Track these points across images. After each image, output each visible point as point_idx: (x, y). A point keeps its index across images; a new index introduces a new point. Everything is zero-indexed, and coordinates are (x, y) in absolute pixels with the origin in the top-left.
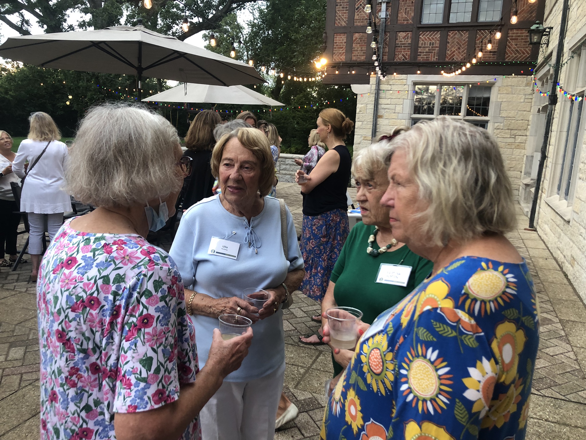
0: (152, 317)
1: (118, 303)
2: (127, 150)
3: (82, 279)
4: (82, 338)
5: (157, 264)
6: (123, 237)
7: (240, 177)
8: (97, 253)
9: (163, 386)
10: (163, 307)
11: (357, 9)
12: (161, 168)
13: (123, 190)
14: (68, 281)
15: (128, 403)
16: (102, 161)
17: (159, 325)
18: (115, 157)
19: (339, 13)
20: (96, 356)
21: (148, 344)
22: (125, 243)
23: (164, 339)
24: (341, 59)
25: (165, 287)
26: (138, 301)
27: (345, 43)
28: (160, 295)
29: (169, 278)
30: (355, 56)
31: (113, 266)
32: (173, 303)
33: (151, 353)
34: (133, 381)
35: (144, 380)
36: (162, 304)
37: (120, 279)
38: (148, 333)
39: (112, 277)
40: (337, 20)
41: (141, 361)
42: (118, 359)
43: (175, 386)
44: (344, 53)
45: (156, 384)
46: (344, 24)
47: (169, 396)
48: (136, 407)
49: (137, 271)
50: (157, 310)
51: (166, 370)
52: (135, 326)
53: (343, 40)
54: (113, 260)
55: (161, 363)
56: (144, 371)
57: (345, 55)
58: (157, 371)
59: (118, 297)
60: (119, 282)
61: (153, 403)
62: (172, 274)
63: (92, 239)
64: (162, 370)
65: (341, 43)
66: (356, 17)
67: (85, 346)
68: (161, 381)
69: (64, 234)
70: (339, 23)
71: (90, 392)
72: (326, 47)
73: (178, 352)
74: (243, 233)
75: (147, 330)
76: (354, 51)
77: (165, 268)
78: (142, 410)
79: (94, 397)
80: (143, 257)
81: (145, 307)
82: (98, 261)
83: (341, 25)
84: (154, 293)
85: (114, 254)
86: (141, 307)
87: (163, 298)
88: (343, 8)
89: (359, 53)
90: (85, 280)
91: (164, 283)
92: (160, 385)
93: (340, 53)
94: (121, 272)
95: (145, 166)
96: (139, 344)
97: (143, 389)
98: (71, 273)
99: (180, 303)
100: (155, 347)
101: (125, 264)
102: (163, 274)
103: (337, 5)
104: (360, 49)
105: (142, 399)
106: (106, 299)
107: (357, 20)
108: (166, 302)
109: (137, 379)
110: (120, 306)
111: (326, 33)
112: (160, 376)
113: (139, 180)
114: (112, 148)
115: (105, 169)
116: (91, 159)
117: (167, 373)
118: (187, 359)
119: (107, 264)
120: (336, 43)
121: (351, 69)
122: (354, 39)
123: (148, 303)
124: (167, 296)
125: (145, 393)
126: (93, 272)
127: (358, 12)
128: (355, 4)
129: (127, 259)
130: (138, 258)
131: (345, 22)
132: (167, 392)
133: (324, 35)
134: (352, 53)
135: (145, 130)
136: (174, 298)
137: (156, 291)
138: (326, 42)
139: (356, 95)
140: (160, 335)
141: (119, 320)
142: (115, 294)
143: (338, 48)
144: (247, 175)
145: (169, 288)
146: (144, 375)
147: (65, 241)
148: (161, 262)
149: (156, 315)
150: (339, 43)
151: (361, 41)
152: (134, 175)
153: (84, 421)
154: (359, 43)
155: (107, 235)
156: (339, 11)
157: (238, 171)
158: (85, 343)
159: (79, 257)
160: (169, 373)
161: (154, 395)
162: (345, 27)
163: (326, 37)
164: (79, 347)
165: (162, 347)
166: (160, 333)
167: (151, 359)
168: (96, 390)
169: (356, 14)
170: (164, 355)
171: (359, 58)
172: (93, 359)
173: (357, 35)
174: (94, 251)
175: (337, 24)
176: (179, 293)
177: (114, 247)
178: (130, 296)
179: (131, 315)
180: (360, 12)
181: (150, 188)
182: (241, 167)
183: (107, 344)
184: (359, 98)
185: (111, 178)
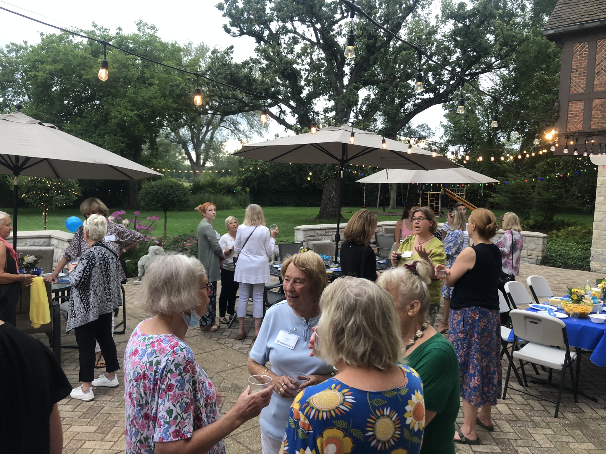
0: (173, 385)
1: (157, 377)
2: (170, 282)
3: (140, 362)
4: (140, 397)
5: (177, 354)
6: (162, 337)
7: (293, 289)
8: (147, 347)
9: (180, 428)
10: (180, 379)
11: (597, 74)
12: (188, 292)
13: (165, 306)
14: (135, 363)
15: (160, 436)
16: (156, 288)
17: (177, 390)
18: (163, 286)
19: (575, 80)
20: (147, 408)
21: (170, 401)
22: (162, 341)
23: (181, 399)
24: (577, 128)
25: (181, 367)
26: (166, 376)
27: (582, 110)
28: (178, 372)
29: (184, 361)
30: (594, 124)
31: (155, 355)
32: (187, 377)
33: (172, 407)
34: (162, 423)
35: (168, 423)
36: (180, 377)
37: (158, 363)
38: (171, 395)
39: (154, 362)
40: (572, 87)
41: (167, 412)
42: (157, 410)
43: (188, 428)
44: (581, 121)
45: (174, 426)
46: (580, 91)
47: (183, 434)
48: (163, 439)
49: (166, 358)
50: (176, 381)
51: (182, 418)
52: (164, 390)
53: (579, 108)
54: (155, 351)
55: (178, 414)
56: (168, 417)
57: (583, 124)
58: (176, 418)
59: (157, 374)
60: (157, 365)
61: (172, 437)
62: (187, 359)
63: (147, 338)
64: (179, 418)
65: (577, 111)
66: (596, 82)
67: (141, 403)
68: (178, 424)
69: (136, 334)
70: (575, 90)
71: (142, 432)
72: (559, 116)
73: (194, 408)
74: (302, 329)
75: (170, 393)
76: (594, 118)
77: (182, 355)
78: (166, 441)
79: (144, 435)
80: (170, 349)
81: (169, 379)
82: (148, 352)
83: (578, 92)
84: (174, 371)
85: (156, 348)
86: (168, 379)
87: (180, 374)
88: (580, 73)
89: (600, 120)
90: (141, 363)
91: (181, 365)
92: (178, 426)
93: (576, 122)
94: (158, 359)
95: (179, 291)
96: (166, 401)
97: (167, 428)
98: (135, 359)
99: (193, 377)
100: (175, 404)
101: (161, 354)
102: (180, 360)
103: (573, 72)
104: (601, 116)
105: (166, 434)
106: (151, 374)
107: (597, 85)
108: (182, 377)
109: (164, 422)
110: (158, 379)
111: (558, 102)
112: (178, 421)
113: (174, 300)
114: (162, 281)
115: (157, 293)
116: (150, 287)
117: (182, 420)
118: (199, 412)
119: (151, 354)
120: (571, 111)
121: (590, 138)
122: (594, 105)
123: (171, 377)
124: (182, 373)
125: (168, 431)
126: (145, 359)
127: (598, 76)
128: (595, 68)
129: (162, 351)
130: (168, 350)
131: (582, 88)
132: (183, 432)
133: (556, 104)
134: (591, 121)
135: (181, 269)
136: (188, 374)
137: (176, 370)
138: (558, 112)
139: (597, 166)
140: (178, 396)
141: (158, 387)
142: (156, 372)
143: (573, 117)
144: (298, 287)
145: (184, 368)
146: (168, 420)
147: (136, 337)
148: (180, 352)
149: (176, 384)
150: (574, 111)
151: (602, 107)
152: (172, 297)
153: (139, 448)
154: (600, 110)
155: (155, 336)
156: (575, 77)
157: (292, 285)
158: (141, 400)
159: (139, 349)
160: (184, 420)
161: (173, 433)
162: (582, 94)
163: (559, 106)
164: (138, 403)
165: (179, 404)
166: (178, 395)
167: (172, 410)
168: (146, 430)
169: (596, 79)
170: (180, 409)
171: (600, 126)
172: (145, 411)
173: (597, 101)
174: (147, 345)
175: (572, 92)
176: (192, 371)
177: (156, 344)
178: (162, 372)
179: (163, 384)
180: (602, 76)
181: (181, 305)
182: (295, 282)
183: (152, 401)
184: (600, 170)
185: (159, 300)
